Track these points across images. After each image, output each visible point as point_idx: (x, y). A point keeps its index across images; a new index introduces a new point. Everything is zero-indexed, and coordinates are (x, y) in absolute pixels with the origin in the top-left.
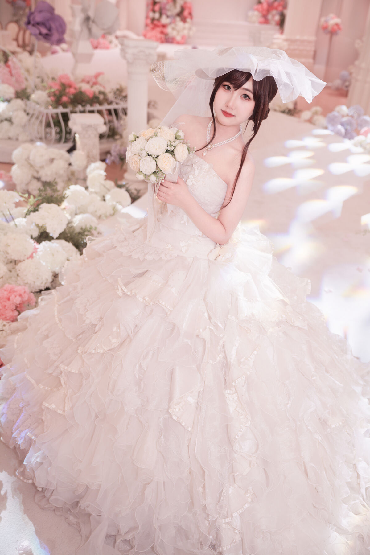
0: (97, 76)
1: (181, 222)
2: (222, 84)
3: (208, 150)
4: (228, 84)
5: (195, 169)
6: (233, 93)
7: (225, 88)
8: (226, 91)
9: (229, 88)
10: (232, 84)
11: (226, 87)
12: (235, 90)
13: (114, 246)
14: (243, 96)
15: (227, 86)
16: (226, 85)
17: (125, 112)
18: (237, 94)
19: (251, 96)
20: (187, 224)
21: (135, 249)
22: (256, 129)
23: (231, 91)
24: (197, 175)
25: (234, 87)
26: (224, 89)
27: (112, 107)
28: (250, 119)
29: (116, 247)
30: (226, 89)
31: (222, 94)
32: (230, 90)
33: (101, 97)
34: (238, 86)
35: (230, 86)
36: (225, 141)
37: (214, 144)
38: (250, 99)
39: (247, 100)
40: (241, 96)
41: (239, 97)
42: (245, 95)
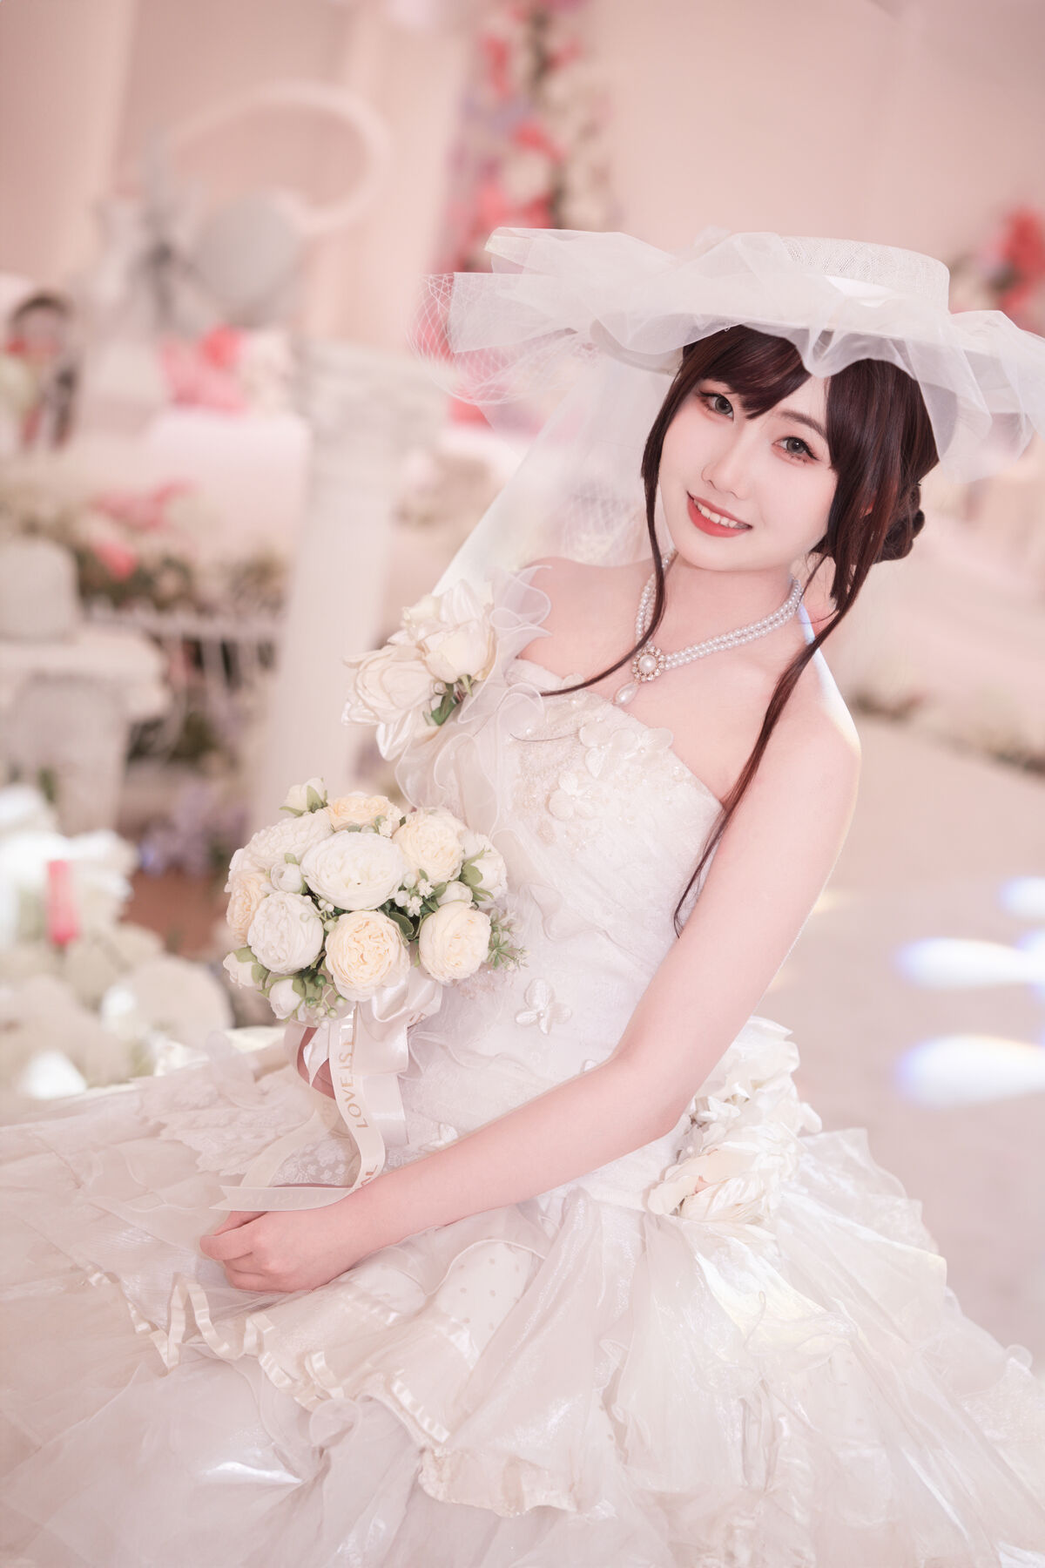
0: (164, 495)
1: (518, 1019)
2: (695, 389)
3: (644, 679)
4: (720, 387)
5: (589, 749)
6: (740, 429)
7: (708, 406)
8: (712, 414)
9: (724, 405)
10: (736, 389)
11: (713, 402)
12: (751, 417)
13: (152, 1123)
14: (784, 444)
15: (715, 399)
16: (714, 395)
17: (267, 655)
18: (760, 431)
19: (820, 446)
20: (549, 1028)
21: (267, 1145)
22: (845, 595)
23: (732, 419)
24: (596, 775)
25: (746, 405)
26: (706, 409)
27: (212, 630)
28: (820, 548)
29: (161, 1126)
30: (711, 409)
31: (692, 426)
32: (730, 414)
33: (169, 584)
34: (761, 401)
35: (727, 397)
36: (717, 640)
37: (671, 653)
38: (814, 461)
39: (801, 462)
40: (773, 444)
41: (767, 445)
42: (791, 442)
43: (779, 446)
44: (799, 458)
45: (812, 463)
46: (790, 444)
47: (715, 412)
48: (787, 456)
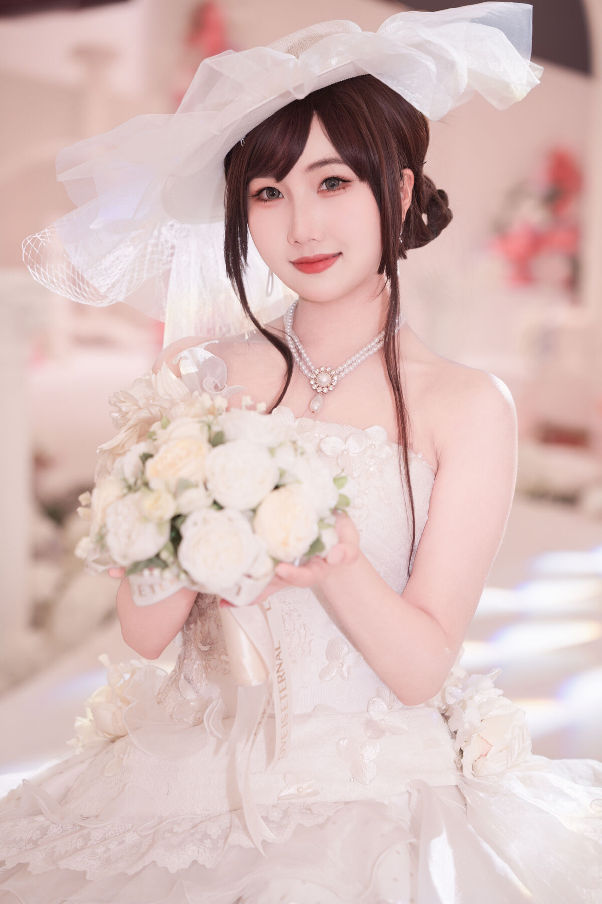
2: (249, 195)
3: (325, 390)
4: (263, 182)
7: (263, 200)
8: (268, 203)
11: (265, 195)
14: (324, 187)
15: (264, 192)
16: (262, 190)
19: (343, 170)
23: (283, 197)
26: (263, 204)
30: (266, 201)
32: (281, 196)
35: (273, 186)
36: (365, 349)
38: (349, 183)
39: (342, 191)
40: (318, 192)
41: (314, 195)
42: (328, 181)
43: (322, 191)
44: (339, 189)
45: (349, 186)
46: (327, 184)
47: (269, 201)
48: (331, 193)
